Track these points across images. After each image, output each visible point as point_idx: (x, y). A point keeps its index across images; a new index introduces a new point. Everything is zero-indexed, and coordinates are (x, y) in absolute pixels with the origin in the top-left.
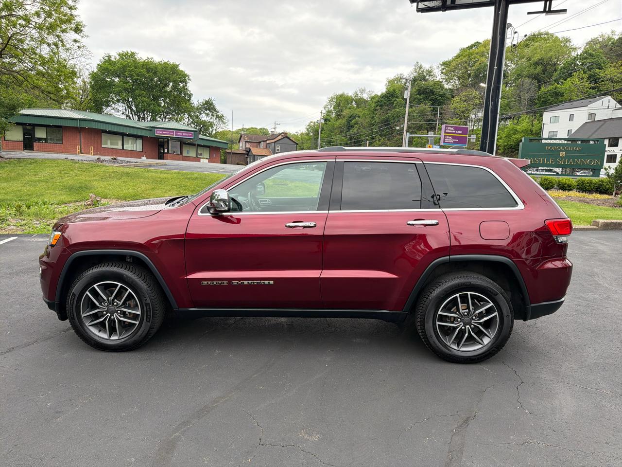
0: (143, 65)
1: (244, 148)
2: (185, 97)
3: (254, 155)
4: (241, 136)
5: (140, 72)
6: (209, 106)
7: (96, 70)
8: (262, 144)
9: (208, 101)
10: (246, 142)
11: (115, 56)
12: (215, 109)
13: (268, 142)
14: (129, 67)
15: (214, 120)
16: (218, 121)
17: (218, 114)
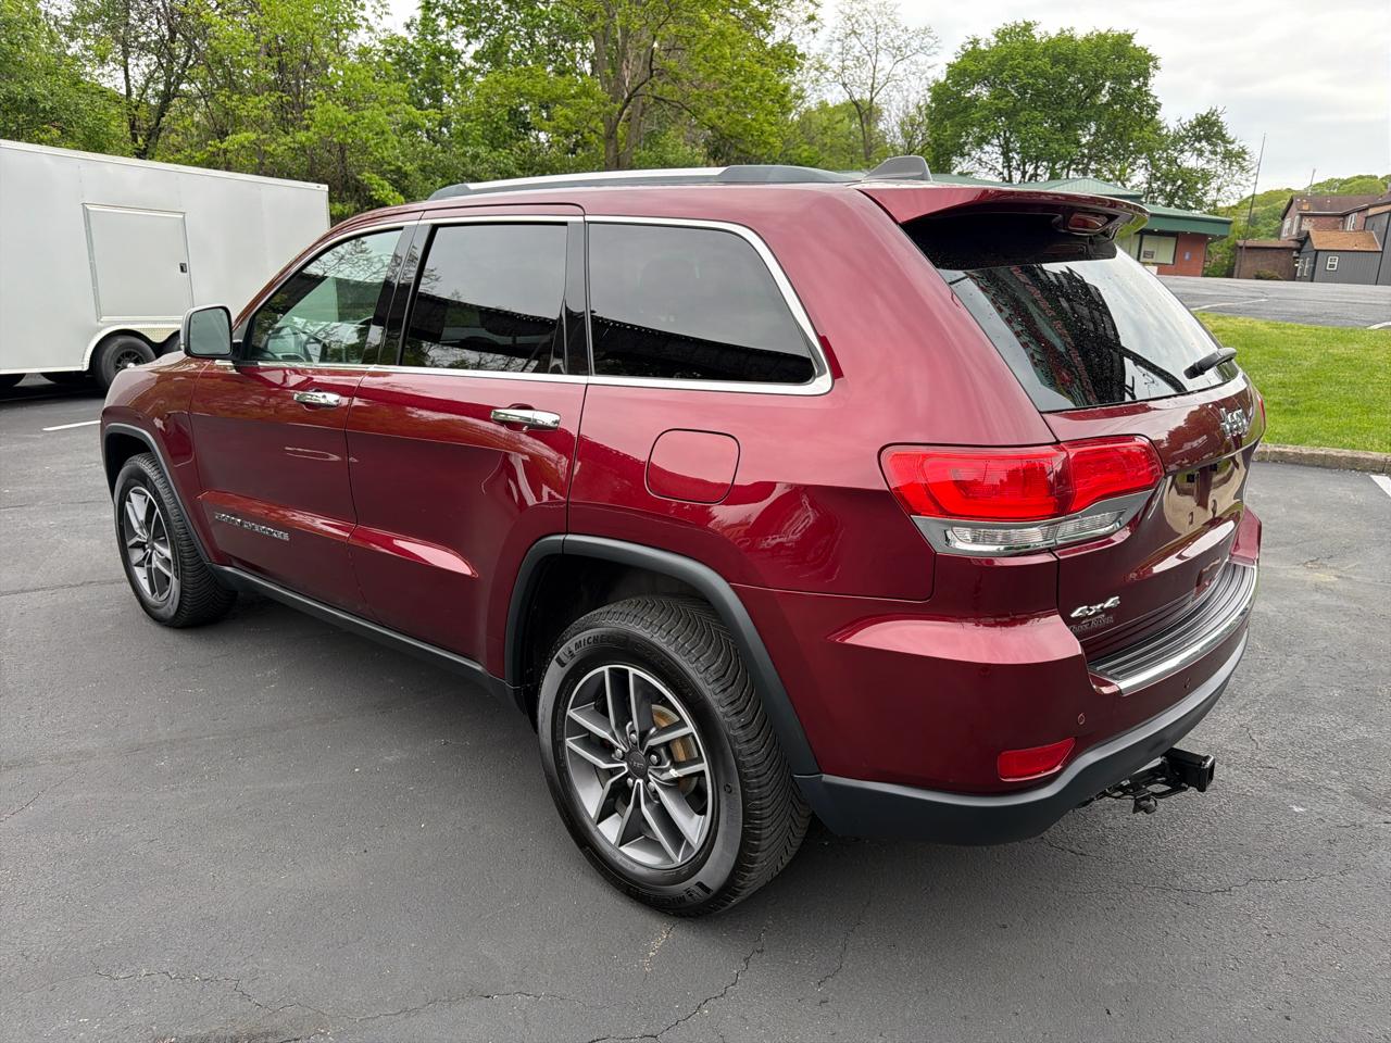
0: (1046, 49)
1: (1294, 232)
2: (1142, 113)
3: (1317, 251)
4: (1291, 202)
5: (1035, 68)
6: (1207, 129)
7: (942, 79)
8: (1352, 220)
9: (1206, 117)
10: (1302, 216)
11: (987, 38)
12: (1224, 136)
13: (1371, 212)
14: (1013, 59)
15: (1215, 166)
16: (1227, 166)
17: (1230, 147)
